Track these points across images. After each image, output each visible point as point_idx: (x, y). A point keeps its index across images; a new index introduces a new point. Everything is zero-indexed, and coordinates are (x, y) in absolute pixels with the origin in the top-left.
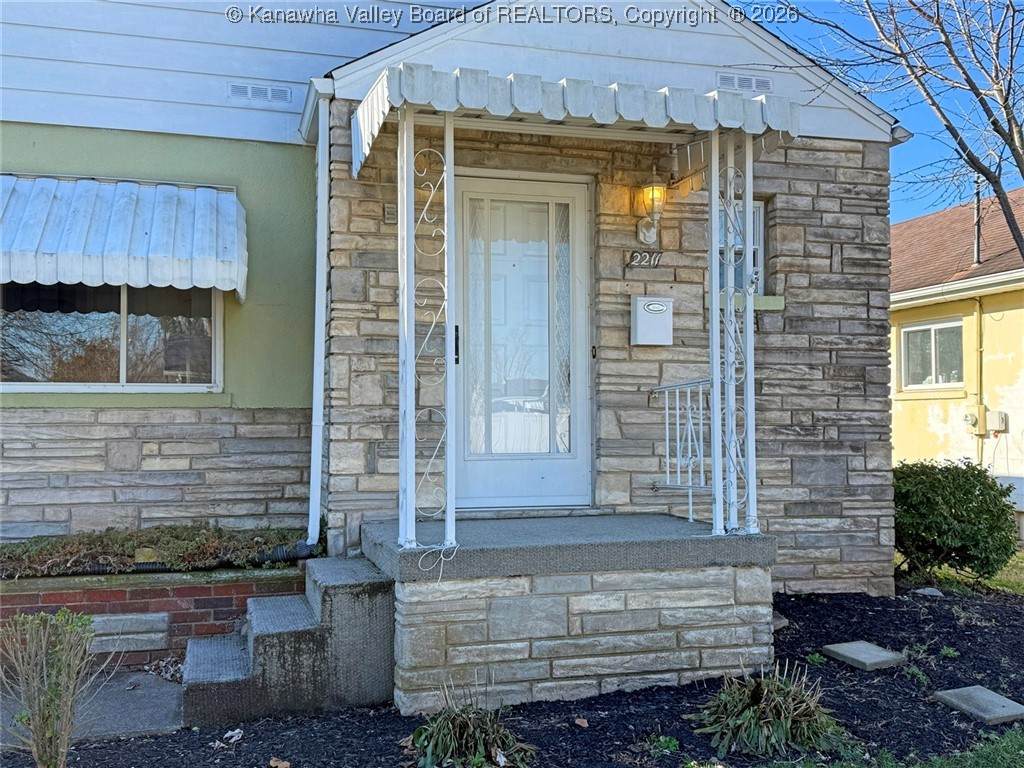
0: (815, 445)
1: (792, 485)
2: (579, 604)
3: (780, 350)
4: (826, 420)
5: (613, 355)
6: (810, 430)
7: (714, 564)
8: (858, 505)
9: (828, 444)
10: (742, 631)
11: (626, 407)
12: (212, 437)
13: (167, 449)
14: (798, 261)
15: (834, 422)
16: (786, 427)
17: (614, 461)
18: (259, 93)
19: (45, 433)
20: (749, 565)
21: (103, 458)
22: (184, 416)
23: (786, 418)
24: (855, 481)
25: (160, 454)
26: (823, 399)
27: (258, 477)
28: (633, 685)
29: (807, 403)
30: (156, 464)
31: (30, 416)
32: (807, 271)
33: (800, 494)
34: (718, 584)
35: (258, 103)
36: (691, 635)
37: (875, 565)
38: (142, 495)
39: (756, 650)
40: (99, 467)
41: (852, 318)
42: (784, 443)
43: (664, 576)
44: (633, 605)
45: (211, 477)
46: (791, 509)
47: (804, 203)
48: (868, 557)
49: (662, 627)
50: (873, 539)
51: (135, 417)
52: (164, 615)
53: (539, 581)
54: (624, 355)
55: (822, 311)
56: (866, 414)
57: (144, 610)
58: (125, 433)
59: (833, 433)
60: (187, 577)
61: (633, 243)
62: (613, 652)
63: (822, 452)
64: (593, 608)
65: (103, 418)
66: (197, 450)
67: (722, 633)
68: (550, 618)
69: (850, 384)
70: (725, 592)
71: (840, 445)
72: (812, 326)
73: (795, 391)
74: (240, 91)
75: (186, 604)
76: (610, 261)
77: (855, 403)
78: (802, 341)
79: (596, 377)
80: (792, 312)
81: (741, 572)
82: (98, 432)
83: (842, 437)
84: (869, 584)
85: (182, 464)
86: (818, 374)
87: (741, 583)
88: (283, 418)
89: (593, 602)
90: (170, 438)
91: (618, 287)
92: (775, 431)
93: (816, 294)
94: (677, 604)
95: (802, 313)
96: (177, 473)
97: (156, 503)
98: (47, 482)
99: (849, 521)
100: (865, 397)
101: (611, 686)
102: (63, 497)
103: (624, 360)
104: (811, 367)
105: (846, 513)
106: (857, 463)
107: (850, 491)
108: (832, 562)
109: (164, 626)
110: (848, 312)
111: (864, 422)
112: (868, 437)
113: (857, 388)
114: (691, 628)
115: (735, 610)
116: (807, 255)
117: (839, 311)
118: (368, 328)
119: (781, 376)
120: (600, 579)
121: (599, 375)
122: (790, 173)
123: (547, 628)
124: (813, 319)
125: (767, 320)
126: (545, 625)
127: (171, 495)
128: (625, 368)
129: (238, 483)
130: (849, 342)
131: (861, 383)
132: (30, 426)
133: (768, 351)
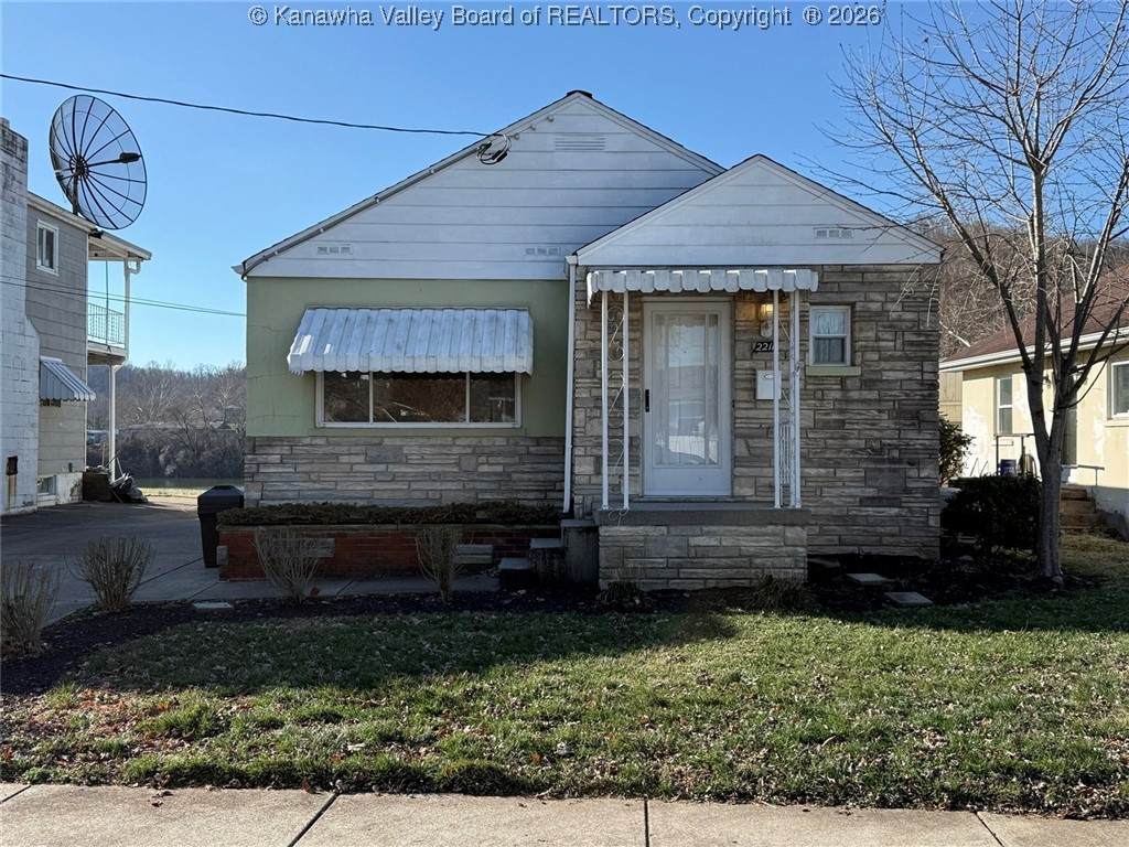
0: (882, 461)
1: (865, 487)
2: (694, 541)
3: (858, 401)
4: (889, 445)
5: (746, 405)
6: (880, 451)
7: (771, 524)
8: (912, 500)
9: (892, 461)
10: (787, 560)
11: (752, 437)
12: (512, 454)
13: (491, 460)
14: (871, 344)
15: (896, 447)
16: (861, 450)
17: (744, 470)
18: (542, 251)
19: (428, 450)
20: (793, 525)
21: (458, 464)
22: (500, 441)
23: (862, 444)
24: (911, 485)
25: (488, 463)
26: (888, 432)
27: (540, 477)
28: (725, 584)
29: (876, 434)
30: (485, 468)
31: (421, 441)
32: (878, 350)
33: (870, 492)
34: (774, 535)
35: (543, 257)
36: (758, 561)
37: (926, 539)
38: (479, 486)
39: (796, 571)
40: (455, 470)
41: (910, 379)
42: (860, 460)
43: (742, 529)
44: (724, 543)
45: (515, 476)
46: (865, 501)
47: (875, 307)
48: (922, 534)
49: (741, 556)
50: (923, 522)
51: (474, 442)
52: (490, 546)
53: (672, 528)
54: (752, 405)
55: (891, 375)
56: (920, 442)
57: (481, 543)
58: (469, 450)
59: (896, 454)
60: (502, 527)
61: (758, 337)
62: (713, 567)
63: (887, 466)
64: (701, 544)
65: (458, 442)
66: (508, 460)
67: (776, 561)
68: (678, 547)
69: (908, 422)
70: (778, 539)
71: (900, 461)
72: (880, 386)
73: (868, 427)
74: (529, 252)
75: (501, 541)
76: (742, 348)
77: (912, 435)
78: (874, 395)
80: (867, 376)
81: (788, 529)
82: (455, 450)
83: (902, 456)
84: (919, 550)
85: (499, 469)
86: (885, 416)
87: (788, 534)
88: (554, 443)
89: (702, 541)
90: (491, 454)
91: (747, 364)
92: (852, 452)
93: (883, 365)
94: (750, 544)
95: (874, 377)
96: (496, 474)
97: (486, 491)
98: (429, 477)
99: (906, 510)
100: (919, 430)
101: (711, 584)
102: (438, 486)
103: (751, 409)
104: (880, 411)
105: (904, 505)
106: (913, 473)
107: (907, 491)
108: (893, 535)
109: (490, 552)
110: (908, 376)
111: (917, 446)
112: (921, 456)
113: (913, 424)
114: (758, 557)
115: (784, 549)
116: (878, 339)
117: (901, 375)
119: (858, 417)
120: (705, 529)
121: (735, 418)
122: (865, 288)
123: (676, 552)
124: (881, 381)
125: (848, 382)
126: (675, 551)
127: (493, 486)
128: (752, 413)
129: (530, 480)
130: (907, 395)
131: (916, 422)
132: (420, 446)
133: (849, 401)
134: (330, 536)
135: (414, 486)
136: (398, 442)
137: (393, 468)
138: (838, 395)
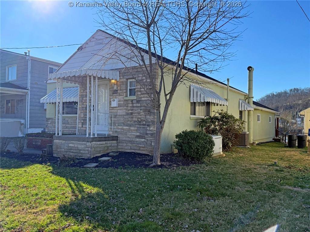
1: (137, 132)
3: (136, 107)
4: (143, 120)
6: (140, 122)
8: (148, 137)
10: (87, 152)
11: (112, 117)
14: (139, 90)
15: (144, 120)
16: (136, 121)
23: (136, 119)
24: (148, 132)
26: (142, 116)
29: (140, 117)
32: (141, 91)
33: (138, 134)
36: (81, 151)
37: (151, 149)
39: (88, 155)
41: (148, 100)
42: (135, 124)
44: (75, 146)
46: (138, 137)
47: (140, 78)
48: (150, 147)
49: (78, 150)
50: (150, 144)
53: (66, 141)
55: (143, 99)
56: (150, 119)
59: (144, 123)
61: (113, 89)
62: (72, 152)
63: (142, 126)
64: (71, 146)
67: (85, 152)
68: (67, 146)
69: (147, 113)
70: (85, 146)
71: (145, 125)
72: (141, 102)
73: (138, 114)
76: (111, 93)
77: (148, 117)
78: (139, 105)
80: (138, 99)
81: (87, 143)
83: (146, 123)
84: (149, 153)
86: (142, 111)
87: (87, 145)
89: (71, 145)
92: (134, 122)
93: (142, 96)
94: (80, 147)
95: (139, 99)
99: (146, 140)
100: (150, 116)
104: (141, 110)
105: (146, 138)
106: (148, 128)
107: (147, 134)
108: (143, 147)
111: (150, 120)
112: (150, 123)
113: (149, 114)
114: (81, 150)
115: (86, 149)
116: (141, 88)
117: (146, 99)
119: (136, 112)
120: (72, 142)
121: (109, 112)
122: (138, 73)
123: (66, 148)
124: (141, 101)
125: (134, 101)
130: (147, 105)
131: (149, 113)
132: (71, 120)
133: (133, 107)
134: (40, 140)
135: (70, 130)
136: (67, 119)
138: (131, 105)
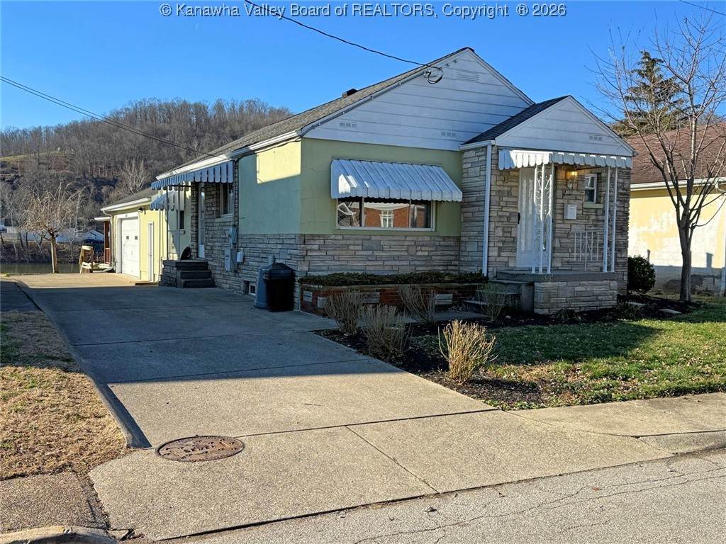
2: (578, 289)
5: (559, 222)
7: (605, 280)
8: (618, 268)
10: (611, 297)
11: (562, 238)
12: (434, 245)
13: (423, 249)
17: (558, 254)
18: (449, 134)
19: (394, 243)
20: (613, 280)
21: (407, 251)
22: (427, 239)
24: (619, 261)
25: (421, 250)
27: (445, 258)
28: (588, 309)
30: (419, 253)
31: (391, 238)
34: (606, 285)
35: (448, 138)
36: (600, 298)
37: (622, 286)
38: (418, 263)
39: (613, 302)
40: (406, 254)
41: (620, 211)
43: (595, 282)
44: (588, 290)
45: (433, 257)
49: (594, 295)
50: (622, 278)
51: (415, 238)
52: (452, 295)
53: (569, 283)
54: (562, 222)
56: (622, 241)
57: (447, 293)
58: (413, 243)
61: (565, 187)
62: (583, 301)
64: (580, 290)
65: (408, 239)
66: (430, 249)
67: (606, 297)
68: (571, 292)
69: (619, 231)
70: (606, 287)
74: (443, 134)
75: (456, 292)
76: (559, 193)
77: (620, 237)
79: (554, 229)
81: (611, 282)
82: (406, 243)
83: (616, 247)
84: (620, 292)
85: (426, 253)
87: (611, 285)
88: (452, 240)
90: (424, 246)
91: (561, 201)
94: (597, 290)
96: (425, 256)
97: (419, 266)
98: (394, 258)
100: (622, 235)
101: (582, 309)
102: (397, 263)
103: (562, 224)
106: (620, 255)
107: (617, 264)
109: (451, 298)
111: (622, 243)
112: (622, 247)
114: (600, 296)
115: (609, 291)
118: (500, 214)
120: (581, 283)
121: (555, 228)
123: (569, 295)
125: (598, 211)
127: (423, 263)
128: (562, 226)
129: (440, 260)
131: (622, 231)
132: (389, 240)
133: (598, 221)
134: (377, 291)
135: (386, 263)
136: (379, 238)
137: (376, 253)
138: (594, 217)
